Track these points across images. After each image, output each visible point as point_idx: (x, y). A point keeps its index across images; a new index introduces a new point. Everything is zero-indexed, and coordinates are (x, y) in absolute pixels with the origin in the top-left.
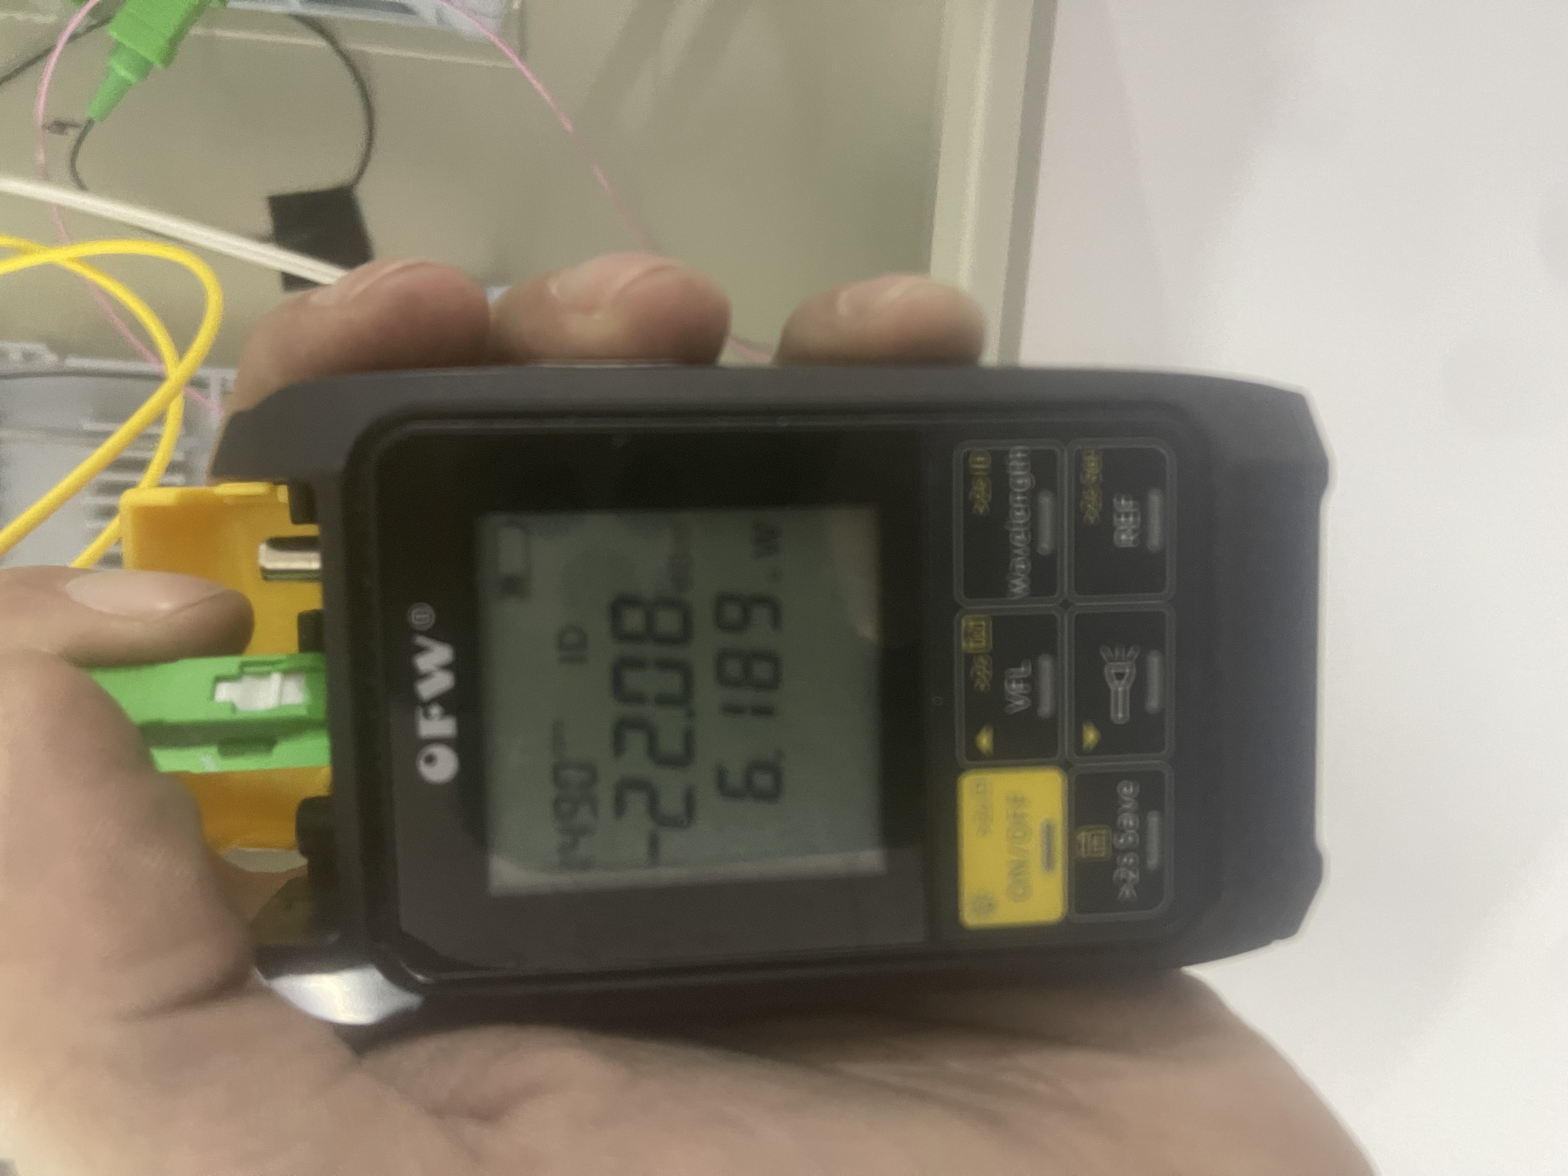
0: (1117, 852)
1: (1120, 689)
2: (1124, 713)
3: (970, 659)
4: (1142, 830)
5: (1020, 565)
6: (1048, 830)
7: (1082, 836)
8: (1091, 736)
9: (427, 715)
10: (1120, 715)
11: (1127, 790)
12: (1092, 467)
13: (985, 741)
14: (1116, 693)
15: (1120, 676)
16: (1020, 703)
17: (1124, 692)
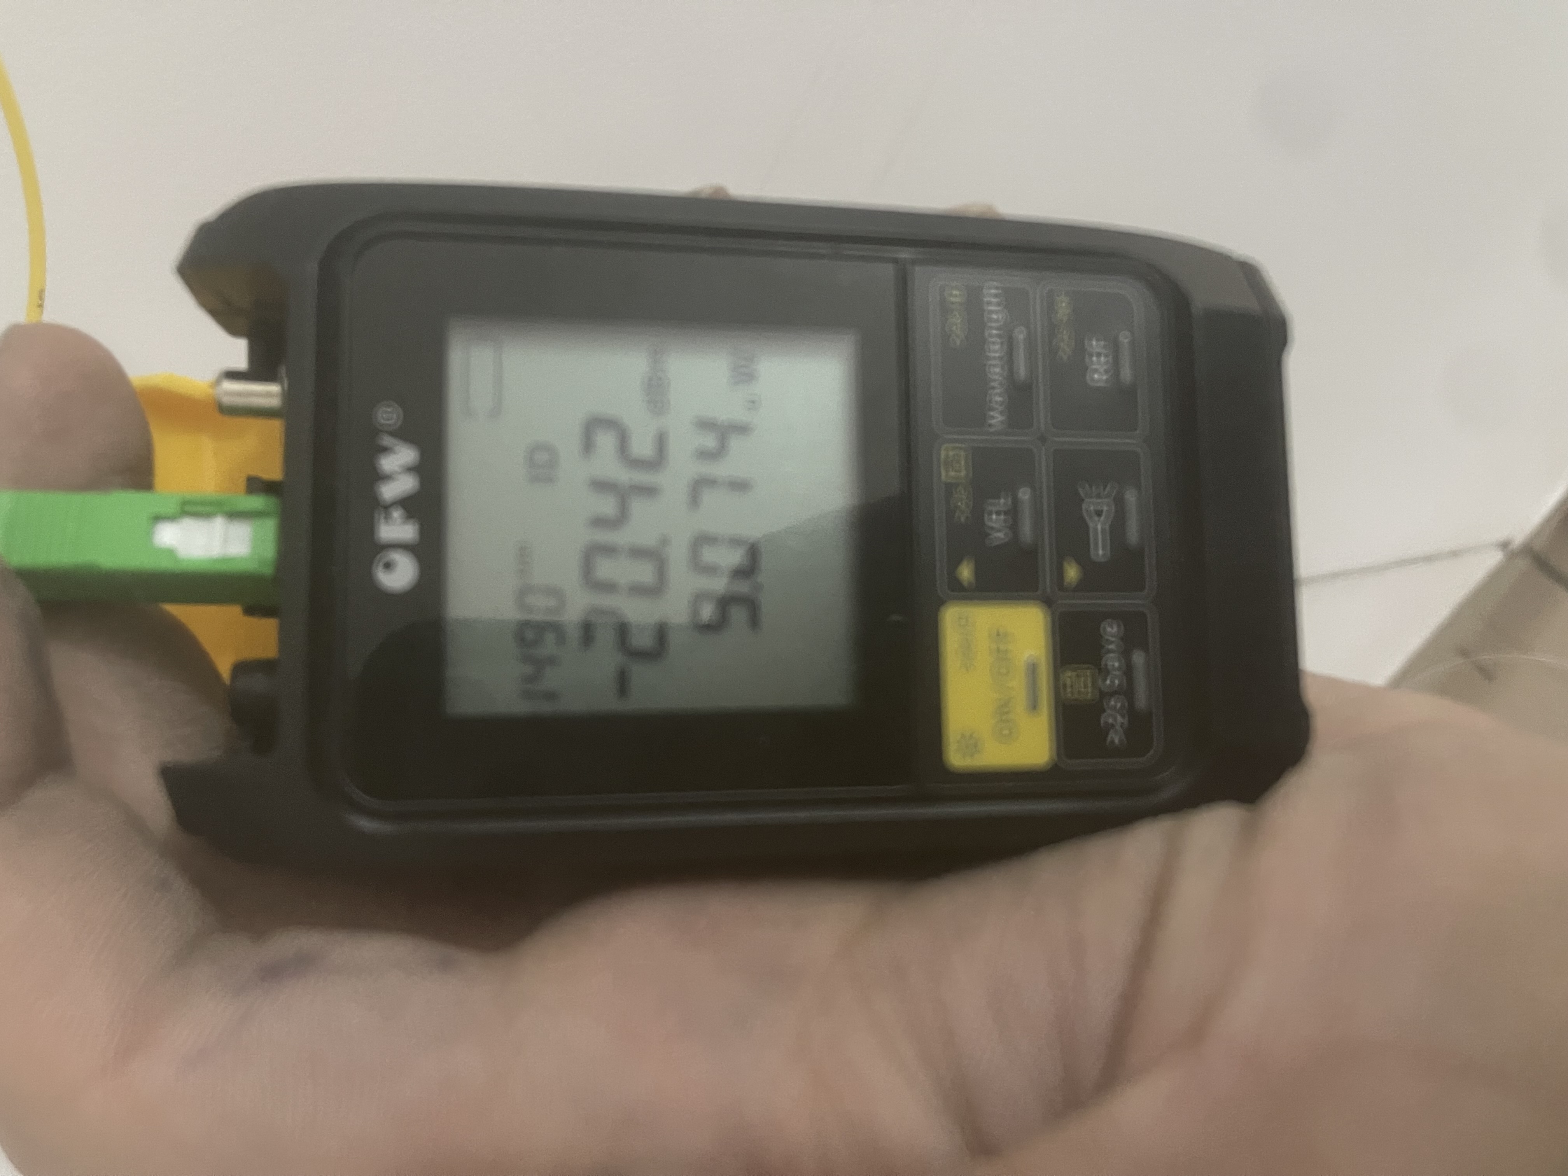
0: (1104, 695)
1: (1099, 527)
2: (1103, 549)
3: (950, 488)
4: (1128, 671)
5: (997, 397)
6: (1032, 669)
7: (1068, 676)
8: (1072, 573)
9: (388, 517)
10: (1101, 552)
11: (1111, 630)
12: (1064, 308)
13: (966, 572)
14: (1096, 530)
15: (1099, 513)
16: (1000, 535)
17: (1103, 530)
